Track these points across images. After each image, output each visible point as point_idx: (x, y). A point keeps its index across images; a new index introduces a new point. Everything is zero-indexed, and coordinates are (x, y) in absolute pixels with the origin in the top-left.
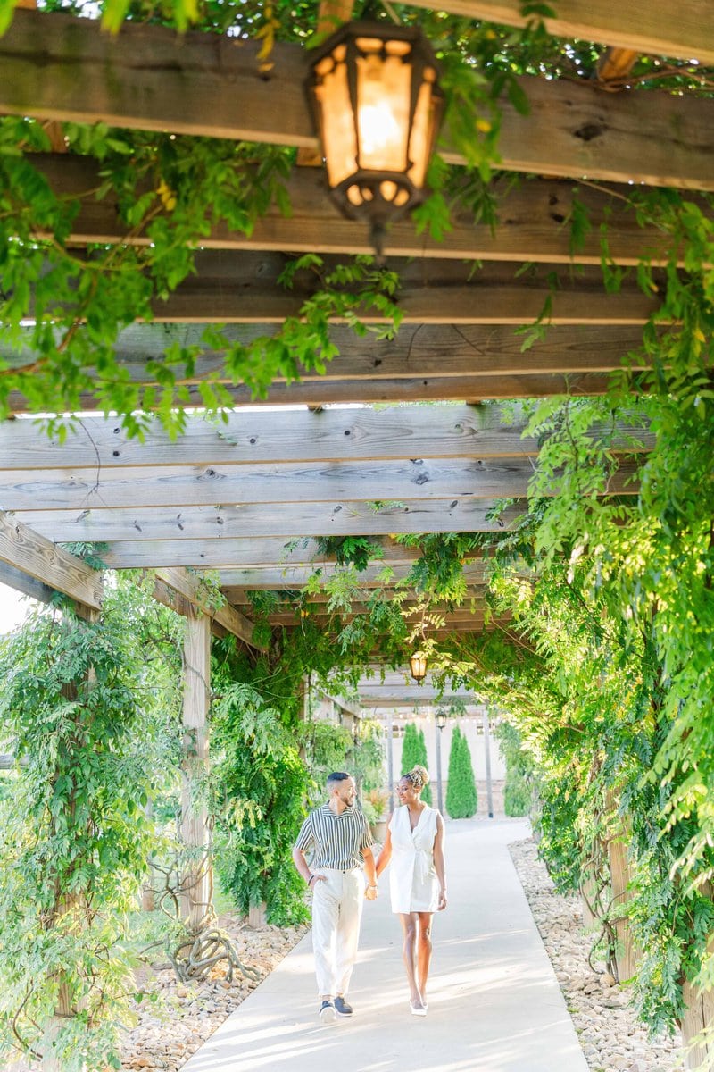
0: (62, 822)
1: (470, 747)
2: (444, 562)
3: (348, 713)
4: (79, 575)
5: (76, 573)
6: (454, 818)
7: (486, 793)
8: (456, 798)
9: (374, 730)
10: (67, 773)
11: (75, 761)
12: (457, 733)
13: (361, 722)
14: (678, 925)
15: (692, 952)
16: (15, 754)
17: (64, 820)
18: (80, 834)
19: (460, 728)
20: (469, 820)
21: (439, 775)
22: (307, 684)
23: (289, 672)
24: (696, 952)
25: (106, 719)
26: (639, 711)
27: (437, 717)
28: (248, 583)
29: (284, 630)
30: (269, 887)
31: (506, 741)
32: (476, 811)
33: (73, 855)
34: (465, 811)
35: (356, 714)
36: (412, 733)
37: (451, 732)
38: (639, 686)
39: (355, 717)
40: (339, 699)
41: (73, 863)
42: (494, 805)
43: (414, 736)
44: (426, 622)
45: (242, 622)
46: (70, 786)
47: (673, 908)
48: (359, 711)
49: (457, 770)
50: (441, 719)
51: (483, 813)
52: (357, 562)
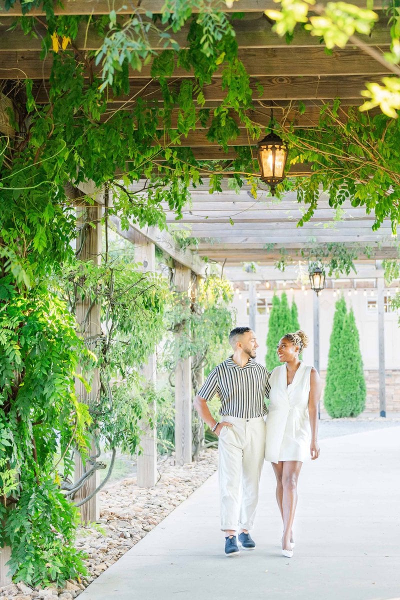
1: (358, 325)
3: (183, 267)
6: (334, 417)
7: (377, 386)
8: (339, 391)
9: (221, 292)
12: (341, 307)
13: (202, 281)
19: (346, 301)
20: (353, 419)
21: (317, 362)
22: (103, 208)
27: (312, 275)
30: (12, 525)
32: (363, 408)
34: (349, 409)
35: (195, 268)
36: (282, 306)
37: (334, 305)
39: (193, 274)
40: (158, 234)
42: (387, 401)
43: (284, 310)
48: (200, 266)
49: (341, 355)
50: (317, 278)
51: (373, 411)
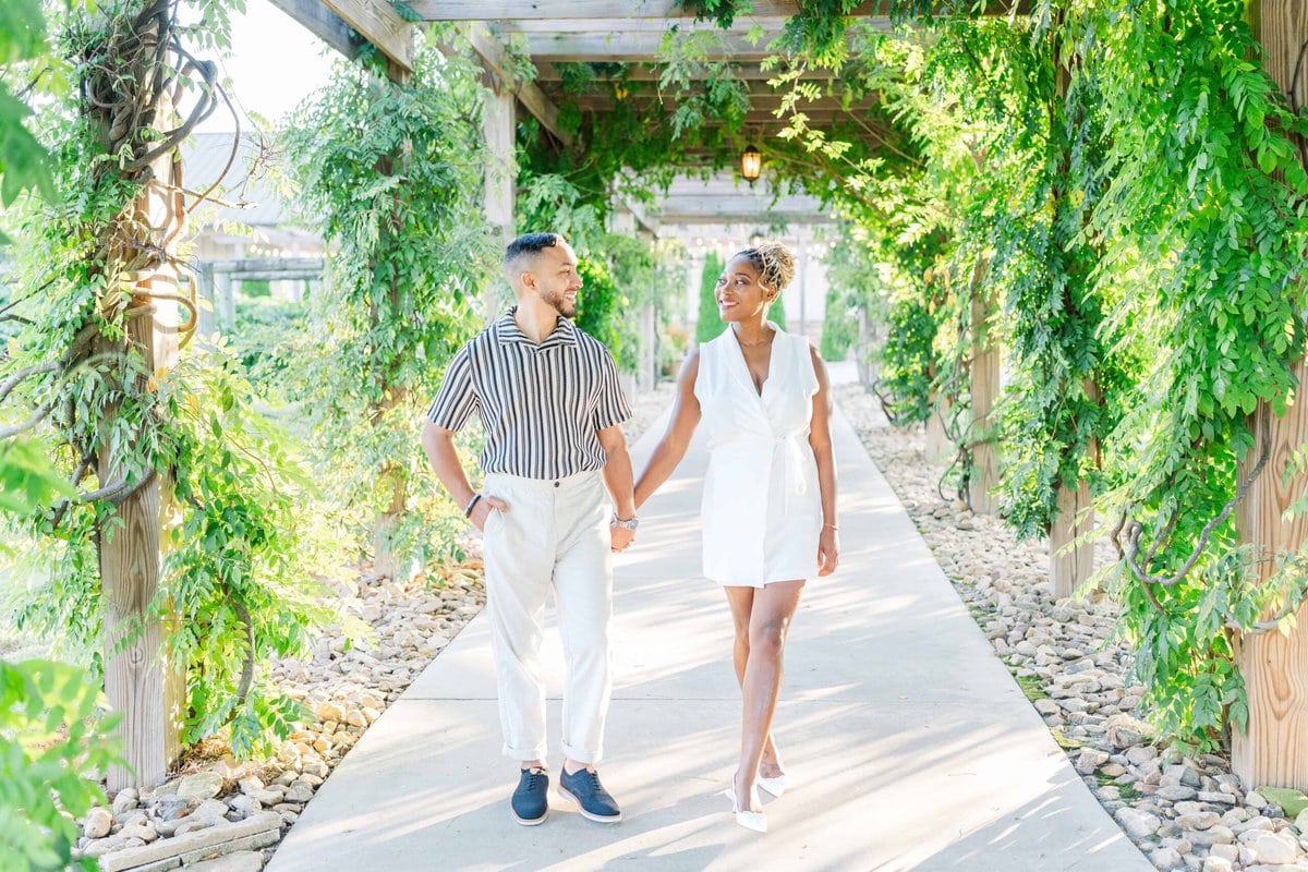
0: (384, 312)
2: (824, 20)
3: (647, 230)
4: (392, 26)
5: (389, 22)
10: (387, 258)
11: (395, 245)
13: (661, 241)
14: (1059, 429)
15: (1070, 457)
16: (325, 235)
17: (388, 309)
18: (405, 324)
23: (598, 168)
24: (1075, 456)
25: (427, 197)
26: (1038, 199)
28: (560, 52)
29: (595, 117)
31: (834, 268)
33: (400, 348)
35: (655, 231)
36: (713, 262)
38: (1041, 171)
39: (654, 236)
40: (639, 211)
41: (399, 356)
43: (715, 266)
44: (799, 93)
45: (545, 103)
46: (392, 272)
47: (1055, 413)
48: (660, 228)
52: (720, 19)
